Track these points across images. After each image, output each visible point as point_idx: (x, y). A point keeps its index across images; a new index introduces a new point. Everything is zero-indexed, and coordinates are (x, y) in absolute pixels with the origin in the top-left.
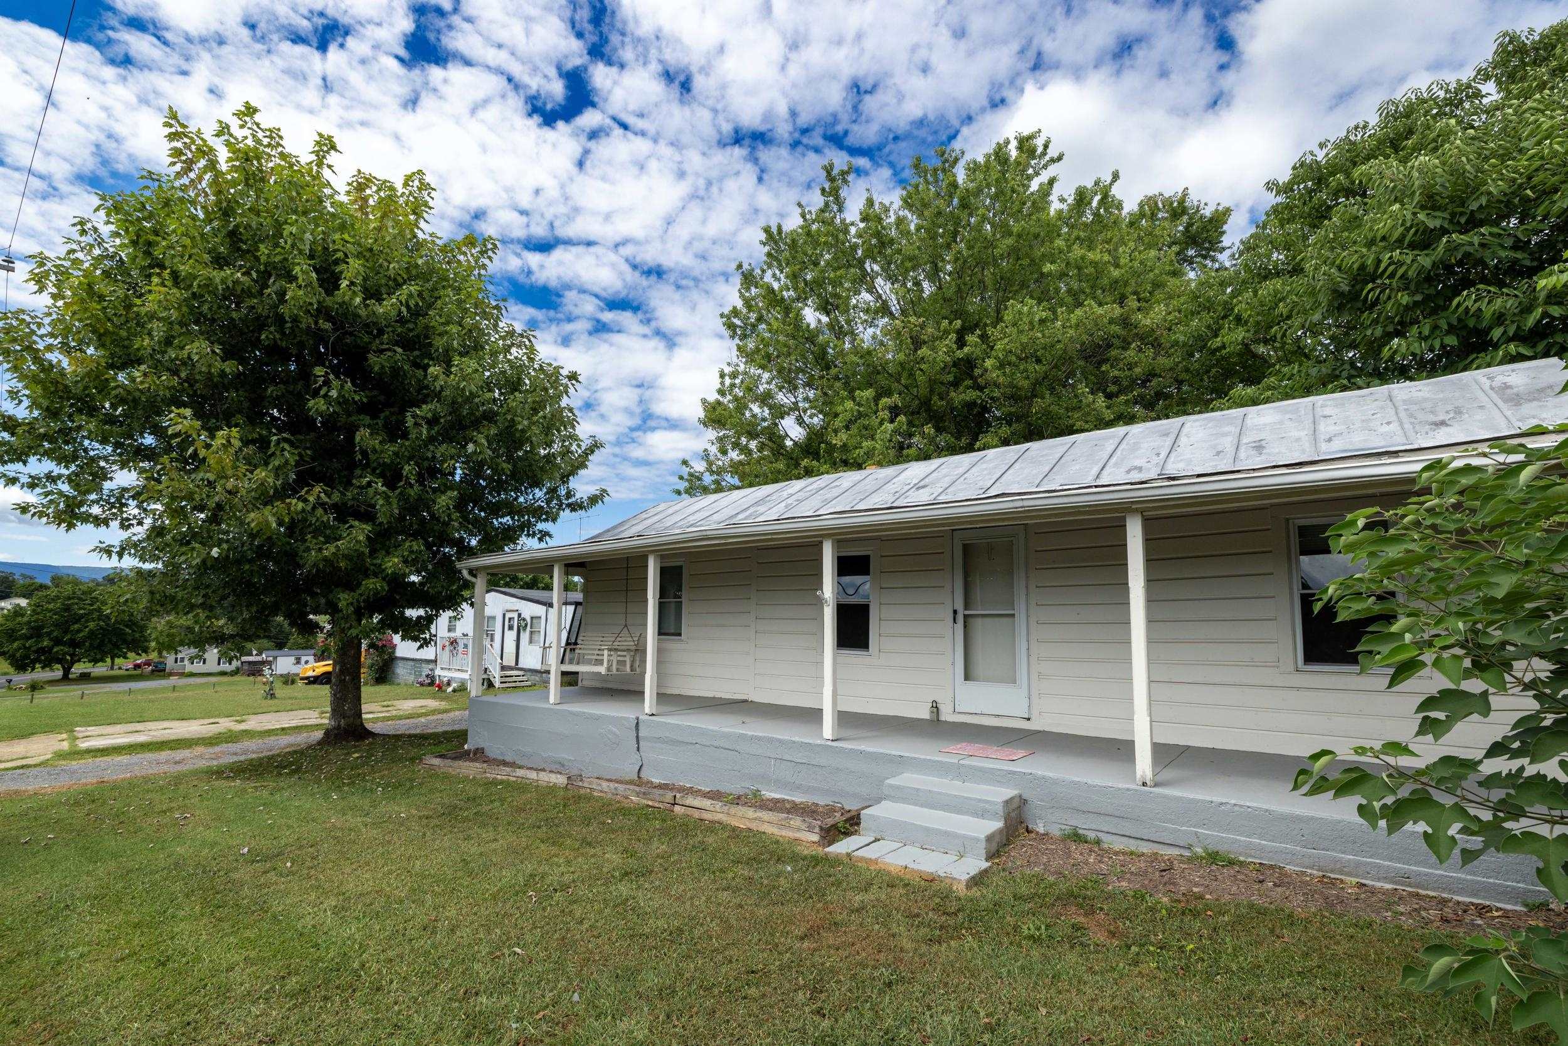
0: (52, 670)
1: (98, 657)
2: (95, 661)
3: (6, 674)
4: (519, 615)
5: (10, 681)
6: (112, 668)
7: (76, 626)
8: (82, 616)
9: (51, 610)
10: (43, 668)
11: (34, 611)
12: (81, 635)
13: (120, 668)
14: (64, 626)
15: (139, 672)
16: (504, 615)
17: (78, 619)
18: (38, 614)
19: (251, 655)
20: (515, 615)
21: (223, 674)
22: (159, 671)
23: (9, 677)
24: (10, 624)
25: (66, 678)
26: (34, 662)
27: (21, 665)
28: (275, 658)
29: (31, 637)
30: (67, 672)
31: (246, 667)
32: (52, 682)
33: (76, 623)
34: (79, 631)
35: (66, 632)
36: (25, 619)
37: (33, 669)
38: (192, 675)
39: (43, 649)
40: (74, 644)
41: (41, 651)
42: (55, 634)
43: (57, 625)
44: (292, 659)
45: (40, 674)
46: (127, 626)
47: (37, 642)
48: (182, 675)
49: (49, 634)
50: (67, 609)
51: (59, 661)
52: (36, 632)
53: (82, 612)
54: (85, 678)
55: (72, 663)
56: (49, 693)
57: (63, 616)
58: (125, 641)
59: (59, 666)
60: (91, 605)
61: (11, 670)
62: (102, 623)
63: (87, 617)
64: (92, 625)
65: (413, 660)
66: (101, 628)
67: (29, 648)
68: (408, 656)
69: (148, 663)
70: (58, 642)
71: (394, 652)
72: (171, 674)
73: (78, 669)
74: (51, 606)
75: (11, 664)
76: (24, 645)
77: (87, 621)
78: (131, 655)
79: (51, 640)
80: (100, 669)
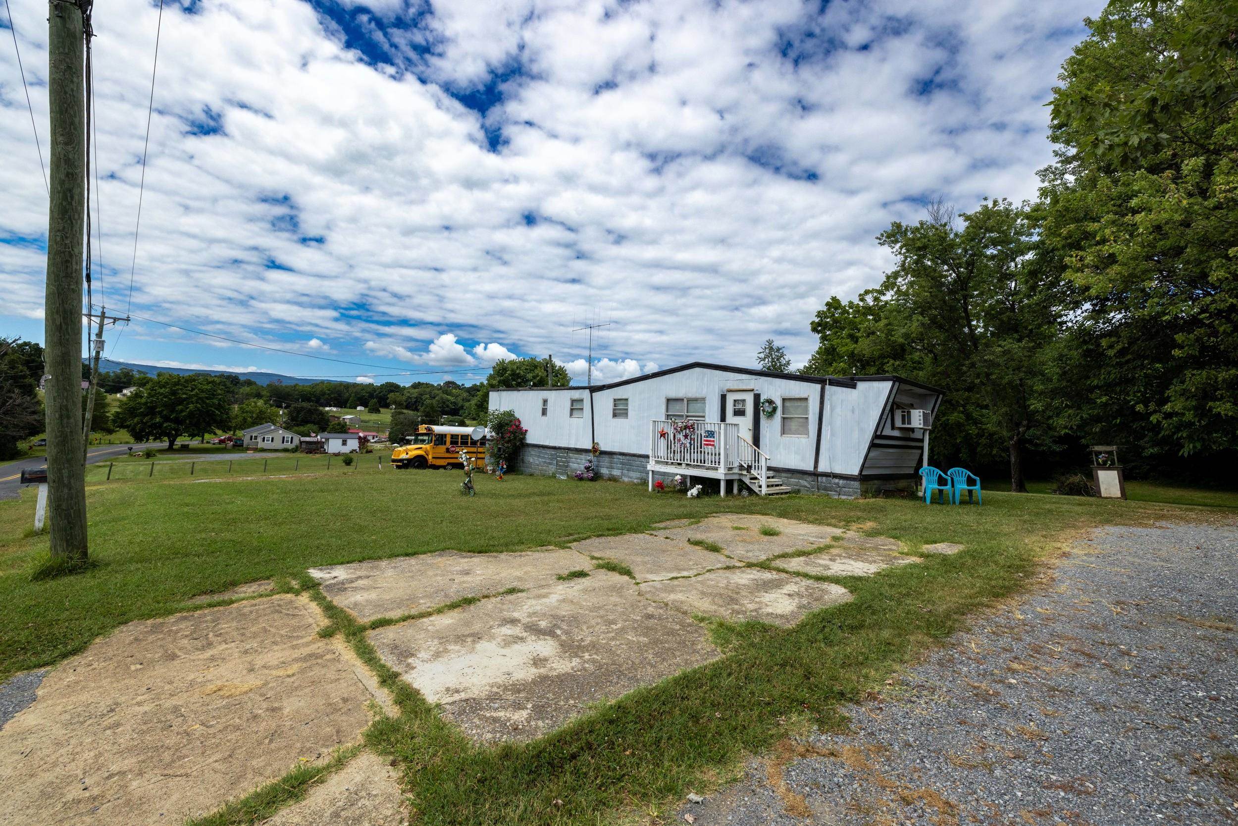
0: (161, 441)
1: (196, 432)
2: (192, 436)
3: (127, 443)
4: (757, 397)
5: (130, 449)
6: (202, 442)
7: (180, 407)
8: (185, 399)
9: (162, 394)
10: (155, 440)
11: (149, 394)
12: (184, 414)
13: (208, 442)
14: (171, 407)
15: (223, 446)
16: (723, 398)
17: (181, 401)
18: (152, 396)
19: (310, 436)
20: (749, 399)
21: (286, 450)
22: (239, 446)
23: (130, 446)
24: (132, 404)
25: (171, 449)
26: (150, 433)
27: (139, 437)
28: (327, 440)
29: (146, 415)
30: (172, 443)
31: (304, 446)
32: (162, 451)
33: (180, 405)
34: (182, 411)
35: (173, 411)
36: (143, 400)
37: (148, 440)
38: (263, 450)
39: (155, 424)
40: (177, 421)
41: (155, 426)
42: (165, 413)
43: (165, 405)
44: (340, 441)
45: (153, 445)
46: (217, 409)
47: (151, 419)
48: (256, 450)
49: (160, 413)
50: (174, 393)
51: (168, 435)
52: (151, 410)
53: (184, 396)
54: (185, 449)
55: (177, 435)
56: (160, 460)
57: (170, 399)
58: (215, 421)
59: (166, 438)
60: (192, 391)
61: (132, 440)
62: (199, 406)
63: (188, 400)
64: (191, 406)
65: (554, 448)
66: (198, 409)
67: (145, 423)
68: (547, 443)
69: (230, 439)
70: (167, 419)
71: (524, 438)
72: (248, 449)
73: (180, 441)
74: (162, 391)
75: (132, 435)
76: (142, 421)
77: (188, 404)
78: (219, 432)
79: (161, 417)
80: (195, 443)
